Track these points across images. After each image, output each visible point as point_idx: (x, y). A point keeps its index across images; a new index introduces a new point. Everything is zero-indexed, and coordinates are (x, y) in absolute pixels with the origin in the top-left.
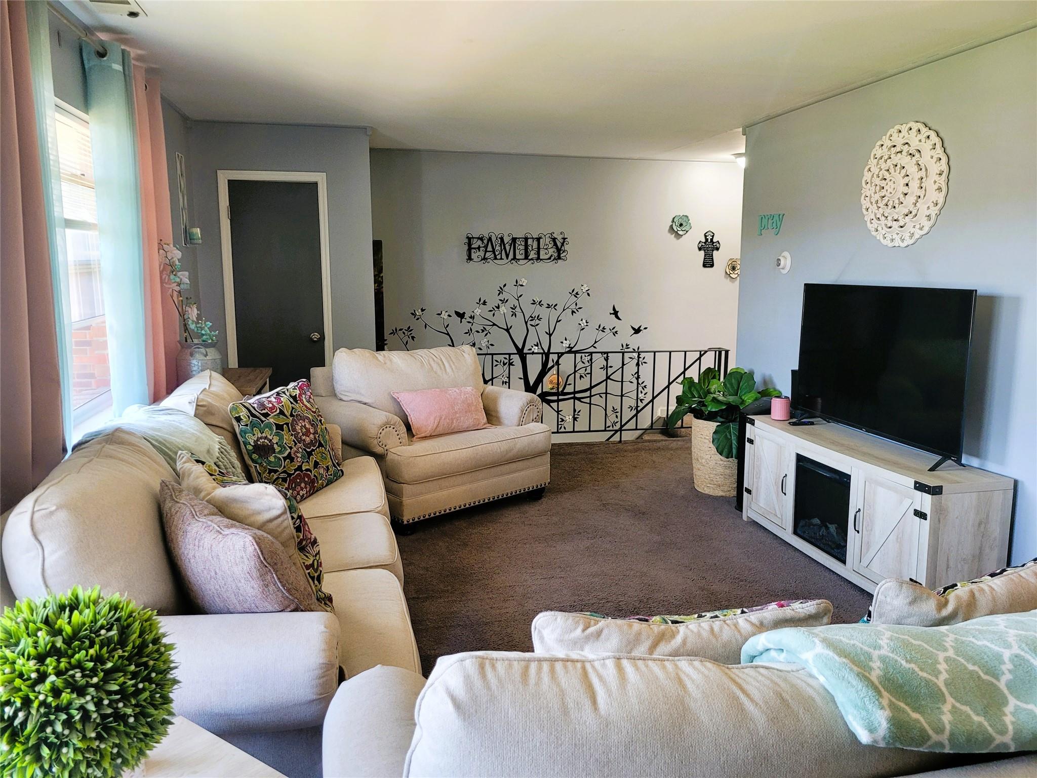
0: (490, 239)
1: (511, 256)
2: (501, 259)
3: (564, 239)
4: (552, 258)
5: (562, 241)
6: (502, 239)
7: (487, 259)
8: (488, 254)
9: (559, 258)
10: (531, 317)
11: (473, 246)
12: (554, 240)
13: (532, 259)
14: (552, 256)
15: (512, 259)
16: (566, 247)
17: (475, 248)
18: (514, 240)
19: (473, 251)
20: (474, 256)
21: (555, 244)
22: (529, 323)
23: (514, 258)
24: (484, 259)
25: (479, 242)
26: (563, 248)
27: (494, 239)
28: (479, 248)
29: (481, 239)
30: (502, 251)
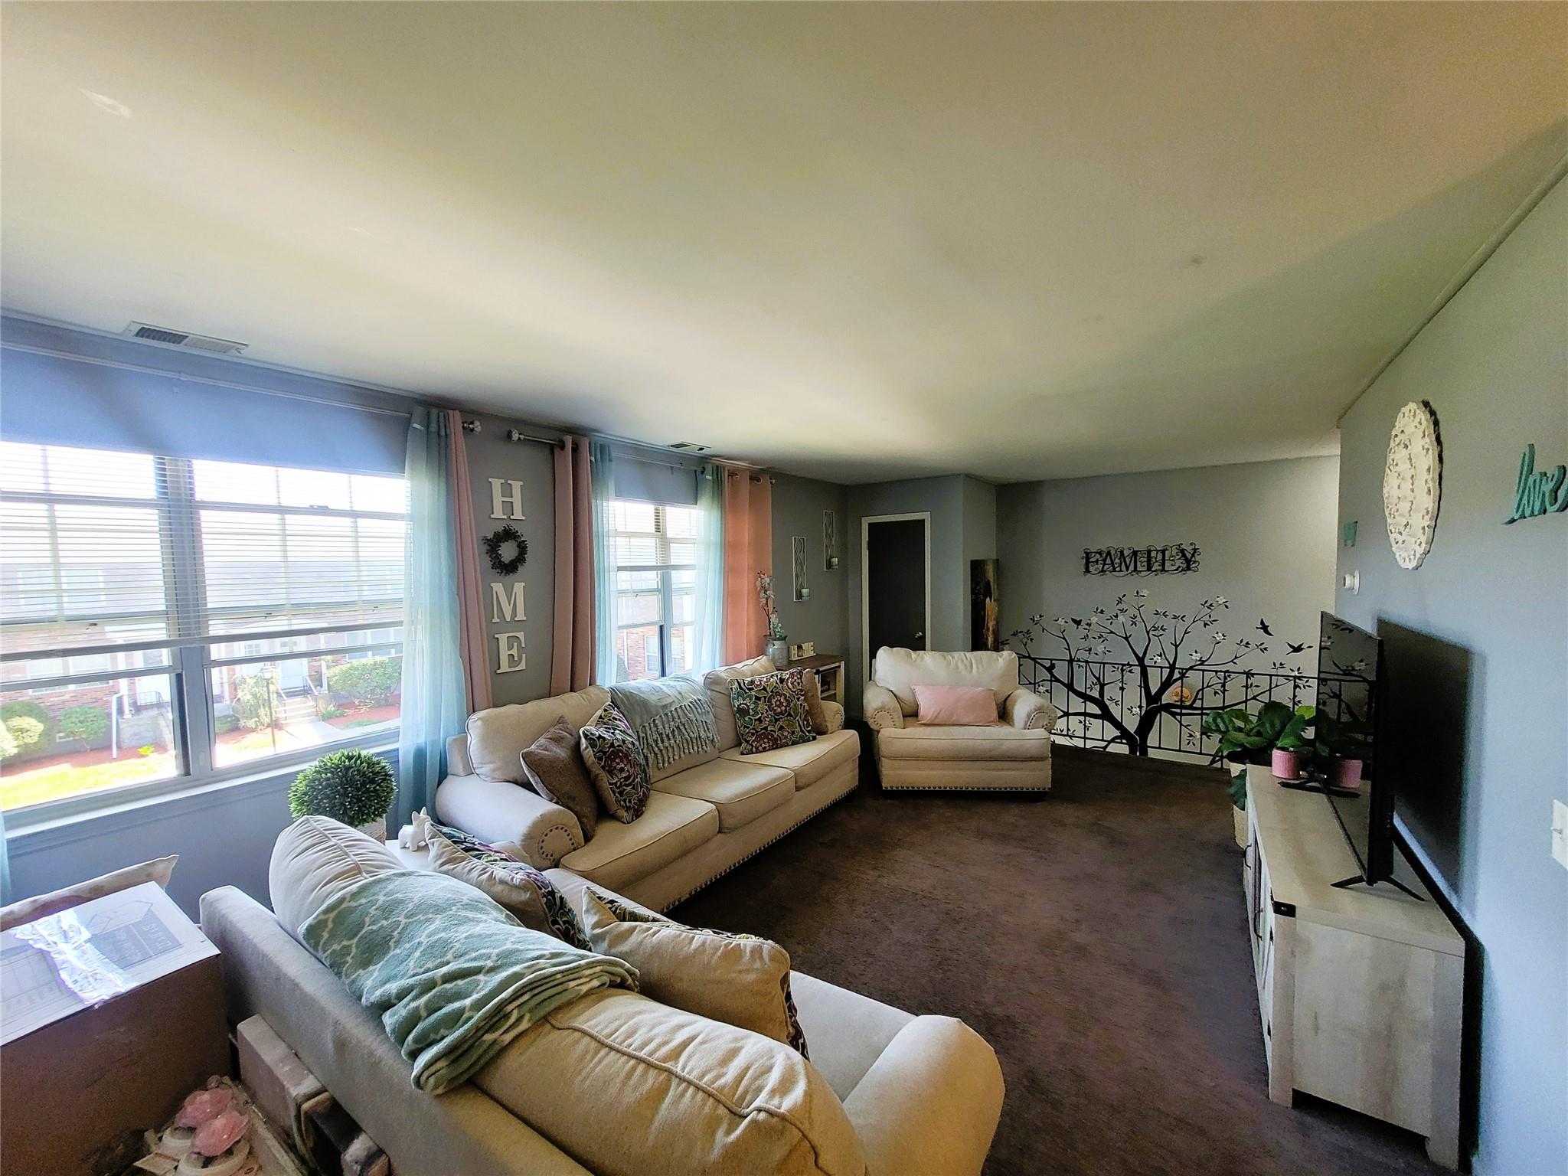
0: (1109, 553)
1: (1132, 568)
2: (1121, 571)
3: (1195, 550)
4: (1180, 570)
5: (1191, 551)
6: (1122, 553)
7: (1105, 571)
8: (1106, 567)
9: (1188, 568)
10: (1153, 627)
11: (1091, 560)
12: (1182, 551)
13: (1155, 571)
14: (1179, 567)
15: (1132, 571)
16: (1198, 558)
17: (1093, 562)
18: (1135, 553)
19: (1090, 564)
20: (1091, 569)
21: (1184, 555)
22: (1151, 632)
23: (1135, 570)
24: (1103, 571)
25: (1098, 556)
26: (1193, 559)
27: (1113, 552)
28: (1097, 561)
29: (1100, 553)
30: (1121, 563)
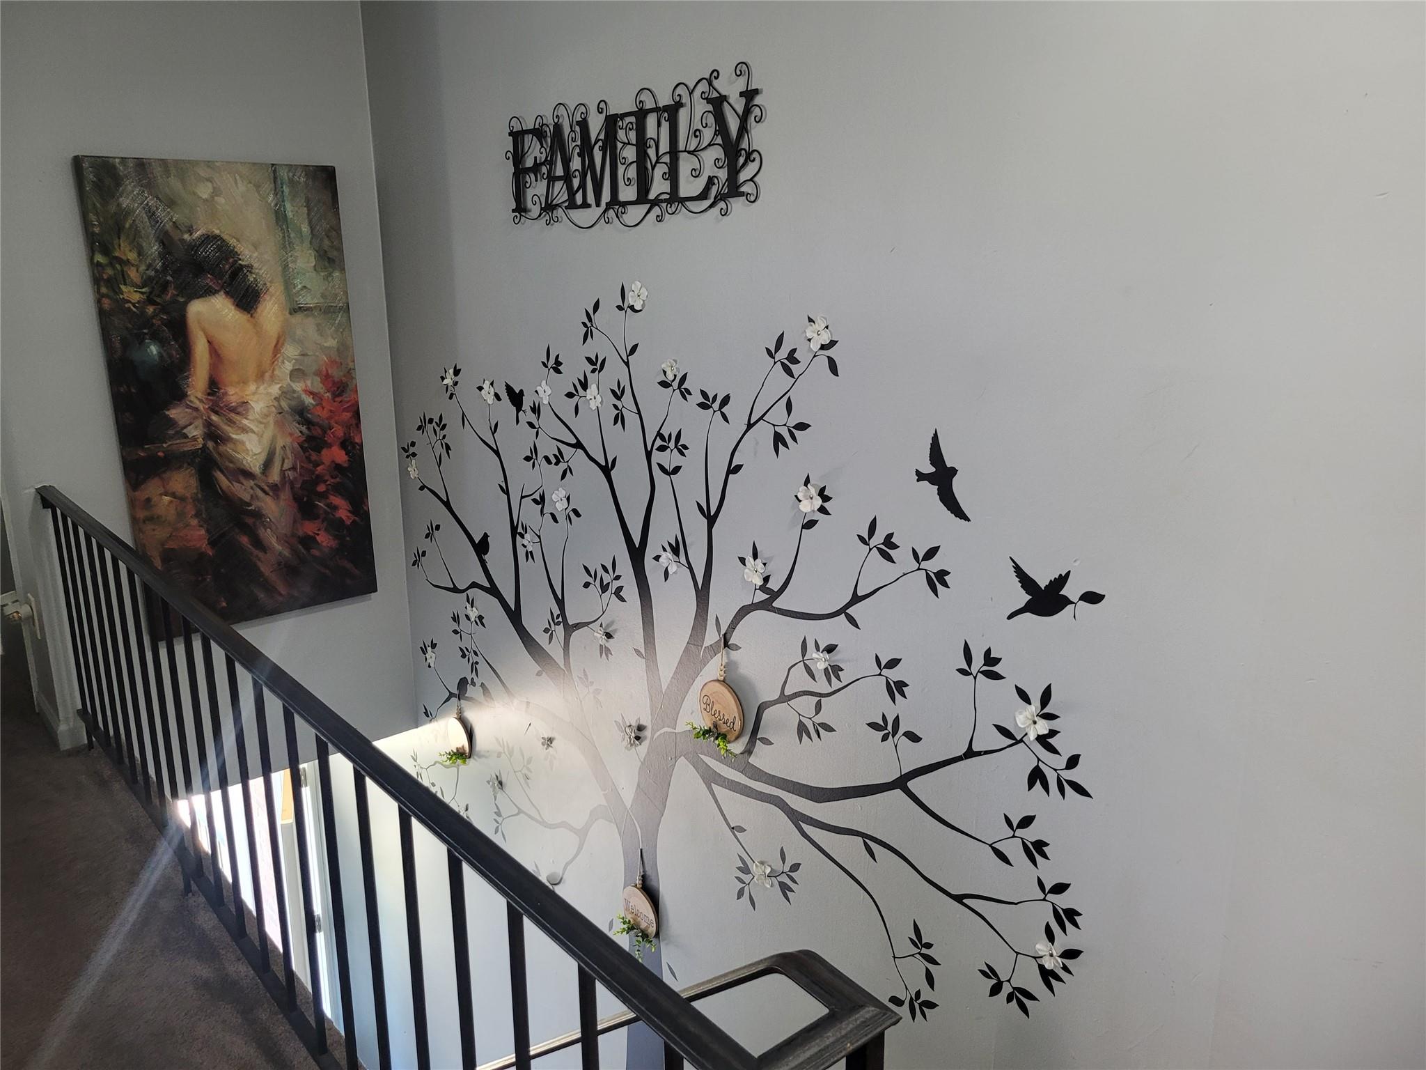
0: (558, 133)
1: (606, 196)
2: (585, 205)
3: (749, 95)
4: (714, 193)
5: (740, 105)
6: (584, 128)
7: (555, 207)
8: (554, 189)
9: (734, 189)
10: (659, 434)
11: (525, 163)
12: (718, 106)
13: (657, 202)
14: (711, 181)
15: (607, 206)
16: (756, 133)
17: (530, 171)
18: (612, 126)
19: (523, 179)
20: (528, 197)
21: (722, 128)
22: (657, 457)
24: (549, 206)
25: (538, 146)
26: (744, 145)
27: (565, 128)
28: (537, 167)
29: (541, 135)
30: (585, 173)
